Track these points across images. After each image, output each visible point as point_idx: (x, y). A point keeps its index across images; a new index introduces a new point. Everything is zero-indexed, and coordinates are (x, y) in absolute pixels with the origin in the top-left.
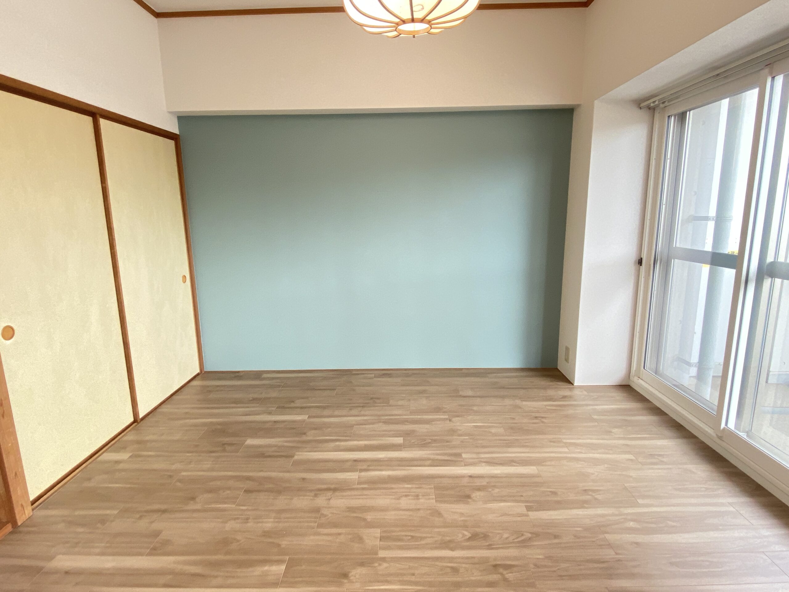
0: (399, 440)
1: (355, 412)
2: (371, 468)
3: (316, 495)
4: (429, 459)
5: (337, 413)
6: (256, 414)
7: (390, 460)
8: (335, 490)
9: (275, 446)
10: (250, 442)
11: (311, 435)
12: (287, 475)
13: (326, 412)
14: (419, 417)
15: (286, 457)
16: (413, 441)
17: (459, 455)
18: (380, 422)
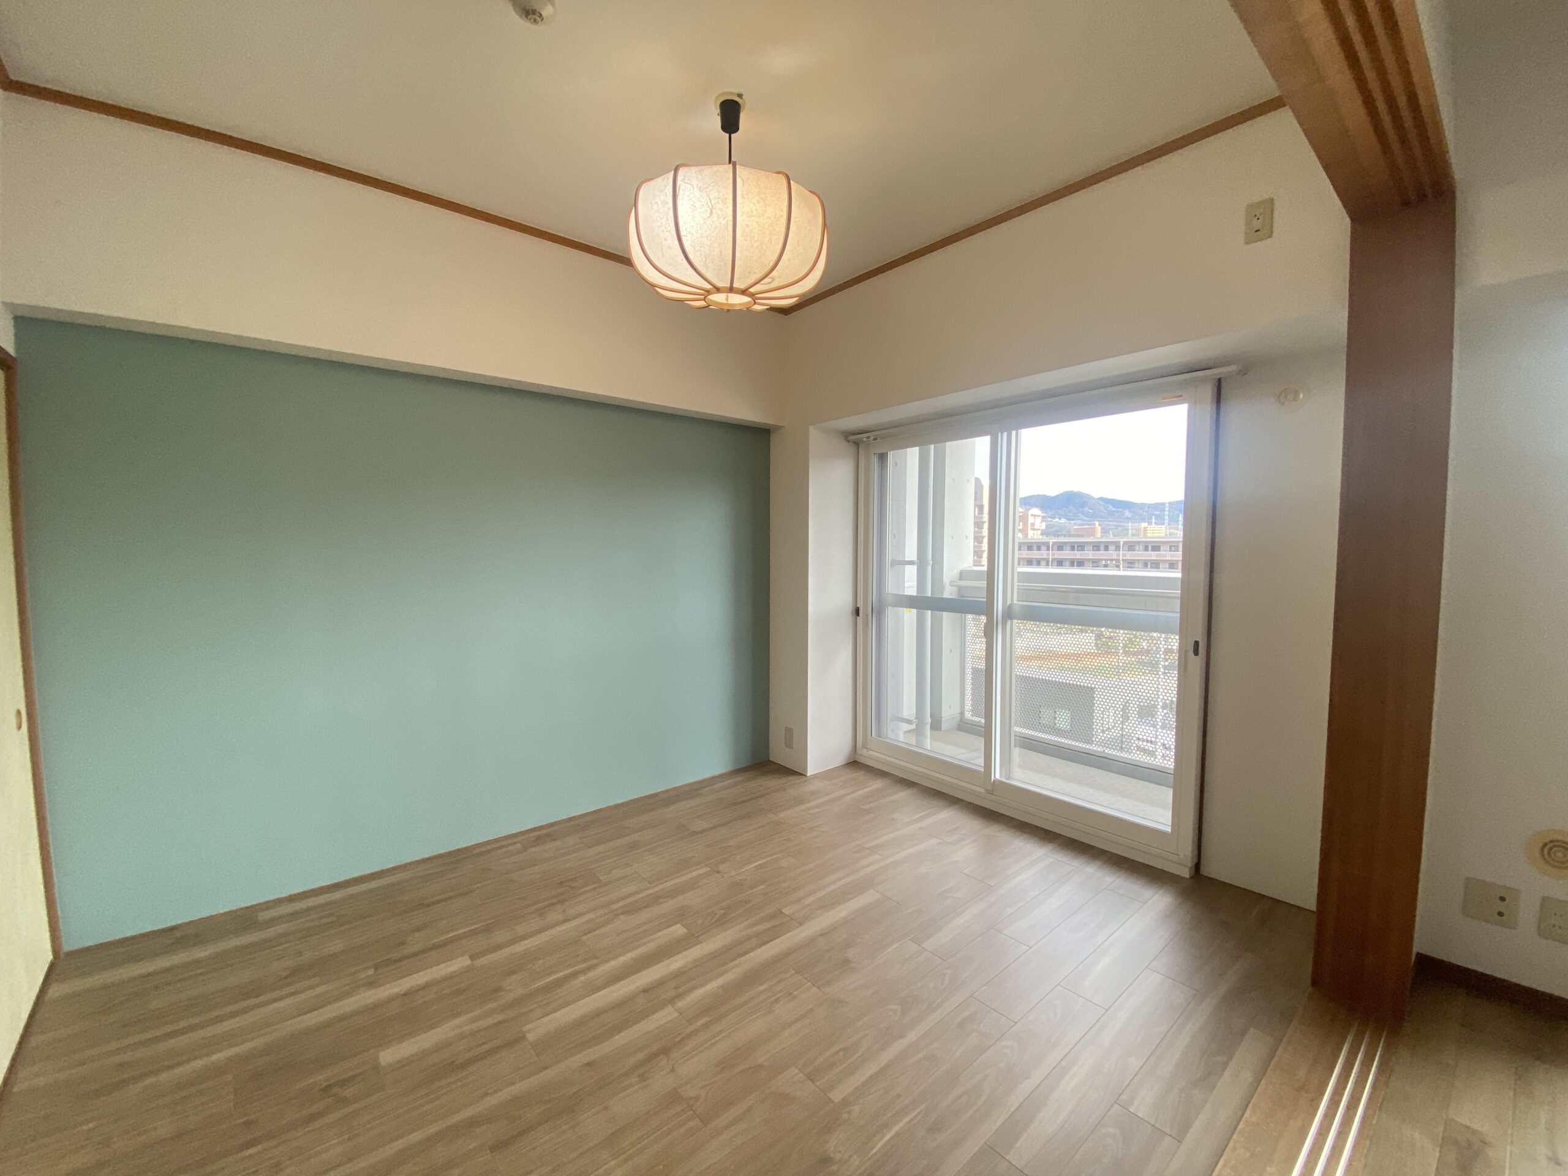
0: (678, 930)
1: (553, 916)
2: (680, 990)
3: (643, 1077)
4: (749, 938)
5: (520, 930)
6: (338, 999)
7: (698, 963)
8: (665, 1051)
9: (462, 1036)
10: (388, 1056)
11: (514, 987)
12: (548, 1075)
13: (500, 936)
14: (669, 884)
15: (509, 1045)
16: (700, 922)
17: (778, 913)
18: (616, 915)
